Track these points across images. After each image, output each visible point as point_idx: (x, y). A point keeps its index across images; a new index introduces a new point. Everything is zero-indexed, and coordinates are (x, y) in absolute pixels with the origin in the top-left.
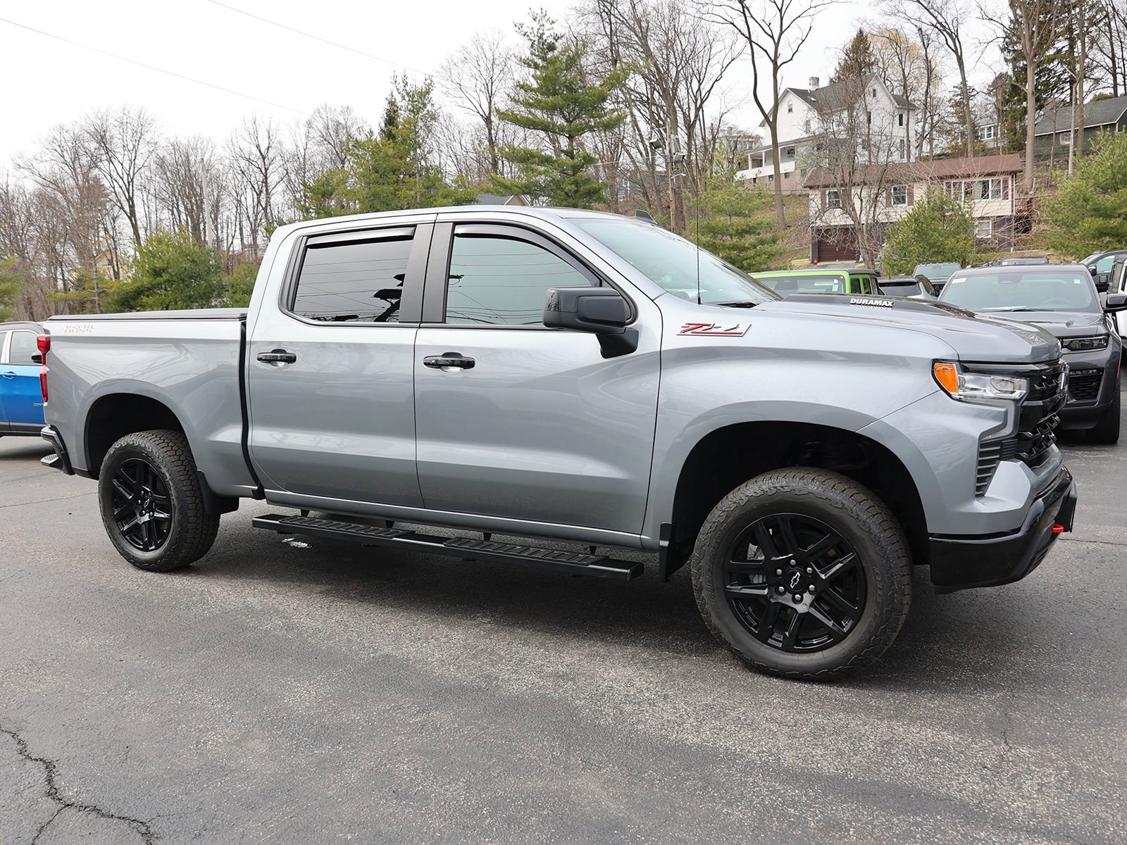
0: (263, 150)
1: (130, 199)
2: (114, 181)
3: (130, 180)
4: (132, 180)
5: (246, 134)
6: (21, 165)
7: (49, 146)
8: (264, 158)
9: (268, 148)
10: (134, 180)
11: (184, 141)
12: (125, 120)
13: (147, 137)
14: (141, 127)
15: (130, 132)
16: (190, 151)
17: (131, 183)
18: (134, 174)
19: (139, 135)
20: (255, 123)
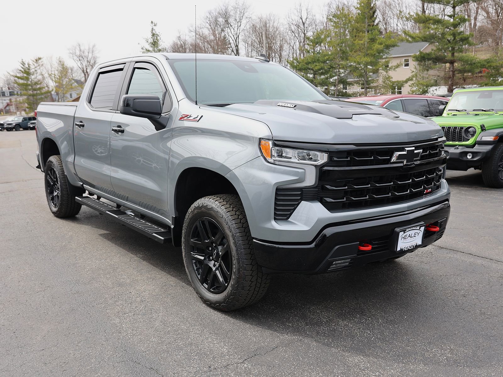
0: (304, 20)
1: (237, 46)
2: (229, 37)
3: (237, 36)
4: (238, 36)
5: (295, 11)
6: (192, 30)
7: (205, 21)
8: (304, 24)
9: (307, 18)
10: (239, 36)
11: (264, 16)
12: (236, 7)
13: (246, 14)
14: (244, 10)
15: (238, 12)
16: (267, 21)
17: (237, 38)
18: (239, 33)
19: (242, 14)
20: (300, 6)
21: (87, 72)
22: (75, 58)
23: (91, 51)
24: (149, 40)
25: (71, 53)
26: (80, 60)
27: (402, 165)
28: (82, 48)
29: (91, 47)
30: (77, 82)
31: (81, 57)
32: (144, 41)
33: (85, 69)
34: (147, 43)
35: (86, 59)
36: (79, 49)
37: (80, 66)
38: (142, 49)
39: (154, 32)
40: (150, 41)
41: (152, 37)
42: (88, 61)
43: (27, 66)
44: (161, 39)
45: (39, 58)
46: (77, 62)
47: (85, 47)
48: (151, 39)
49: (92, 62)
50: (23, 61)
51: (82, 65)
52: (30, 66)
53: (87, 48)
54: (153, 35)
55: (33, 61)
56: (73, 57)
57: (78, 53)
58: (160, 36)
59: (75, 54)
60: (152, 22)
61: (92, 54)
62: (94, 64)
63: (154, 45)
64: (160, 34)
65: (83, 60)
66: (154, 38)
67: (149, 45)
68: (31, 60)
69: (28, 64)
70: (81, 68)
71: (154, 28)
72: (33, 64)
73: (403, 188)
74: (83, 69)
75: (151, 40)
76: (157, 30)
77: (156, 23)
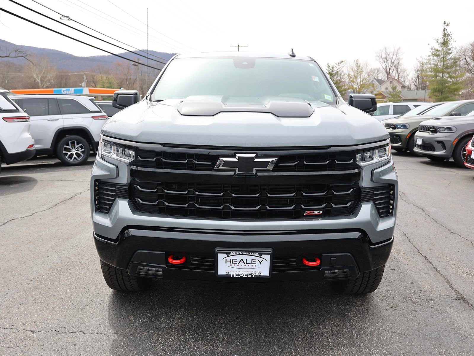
21: (389, 73)
22: (381, 60)
23: (395, 54)
24: (440, 40)
25: (377, 56)
26: (385, 62)
27: (232, 173)
28: (388, 51)
29: (396, 50)
30: (378, 81)
31: (386, 59)
32: (435, 41)
33: (388, 70)
34: (437, 43)
35: (390, 61)
36: (385, 53)
37: (384, 67)
38: (432, 49)
39: (446, 32)
40: (439, 42)
41: (443, 37)
42: (392, 62)
43: (331, 68)
44: (452, 39)
45: (341, 61)
46: (382, 63)
47: (391, 51)
48: (442, 38)
49: (396, 63)
50: (329, 64)
51: (386, 66)
52: (334, 68)
53: (392, 50)
54: (445, 35)
55: (337, 64)
56: (379, 59)
57: (384, 56)
58: (451, 36)
59: (381, 56)
60: (445, 23)
61: (396, 57)
62: (397, 65)
63: (444, 44)
64: (452, 33)
65: (387, 62)
66: (445, 38)
67: (439, 45)
68: (335, 63)
69: (332, 66)
70: (385, 69)
71: (446, 28)
72: (336, 66)
73: (252, 202)
74: (387, 70)
75: (441, 40)
76: (449, 30)
77: (448, 23)
